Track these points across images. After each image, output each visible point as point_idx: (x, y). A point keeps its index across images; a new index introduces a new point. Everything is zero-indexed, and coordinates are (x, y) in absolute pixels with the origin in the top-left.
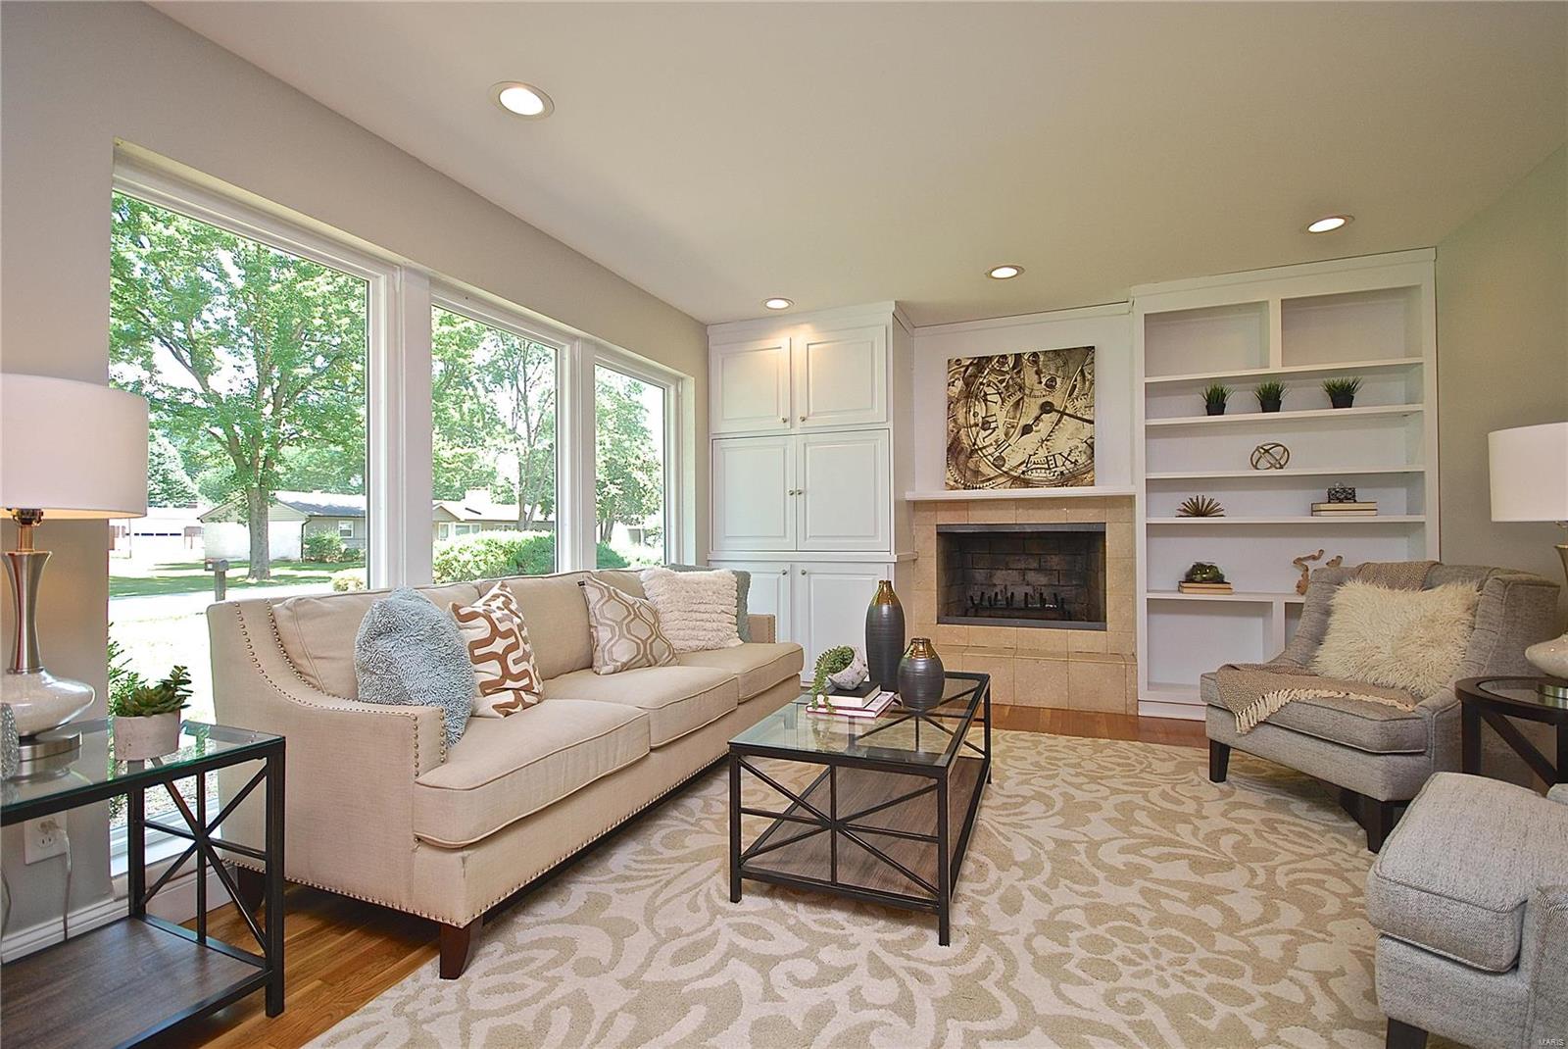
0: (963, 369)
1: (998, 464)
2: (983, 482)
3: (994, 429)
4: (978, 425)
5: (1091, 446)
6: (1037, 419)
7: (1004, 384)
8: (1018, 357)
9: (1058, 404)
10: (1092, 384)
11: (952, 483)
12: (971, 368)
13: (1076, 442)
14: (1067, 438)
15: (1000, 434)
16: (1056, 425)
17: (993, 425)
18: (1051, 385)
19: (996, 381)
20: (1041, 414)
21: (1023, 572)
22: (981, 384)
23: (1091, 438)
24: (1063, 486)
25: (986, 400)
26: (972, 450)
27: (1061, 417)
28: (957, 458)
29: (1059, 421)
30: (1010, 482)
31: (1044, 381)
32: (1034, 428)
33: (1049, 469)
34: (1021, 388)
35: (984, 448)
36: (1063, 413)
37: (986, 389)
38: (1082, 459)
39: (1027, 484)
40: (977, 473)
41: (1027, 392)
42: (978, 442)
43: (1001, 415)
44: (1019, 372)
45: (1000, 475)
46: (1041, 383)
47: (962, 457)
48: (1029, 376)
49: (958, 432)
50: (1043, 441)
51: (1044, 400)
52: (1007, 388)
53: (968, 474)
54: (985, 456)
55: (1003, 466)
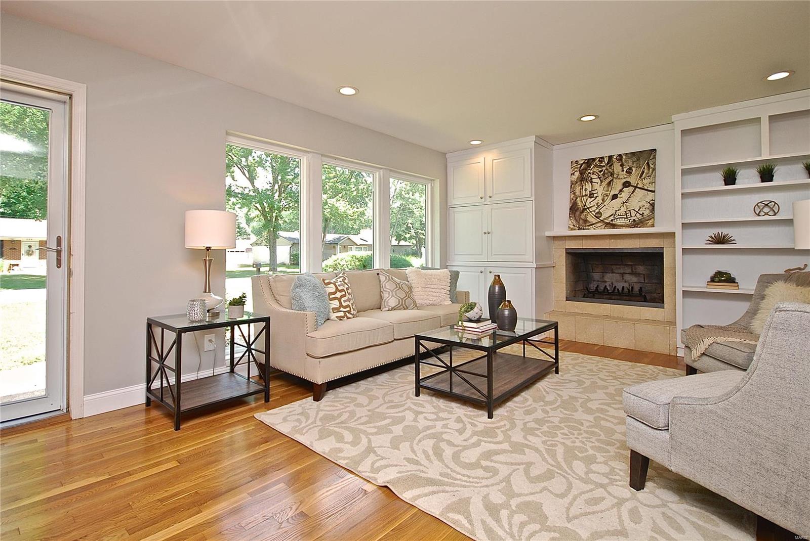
0: (579, 166)
1: (598, 215)
2: (589, 226)
3: (596, 197)
4: (587, 195)
5: (653, 205)
6: (621, 191)
7: (602, 173)
8: (610, 157)
9: (633, 183)
10: (654, 169)
11: (572, 227)
12: (583, 165)
13: (644, 203)
14: (639, 201)
15: (599, 199)
16: (632, 193)
17: (595, 195)
18: (629, 172)
19: (597, 171)
20: (623, 188)
21: (623, 274)
22: (589, 173)
23: (652, 200)
24: (635, 227)
25: (592, 182)
26: (583, 209)
27: (635, 189)
28: (575, 214)
29: (634, 192)
30: (604, 226)
31: (625, 170)
32: (619, 196)
33: (627, 218)
34: (612, 175)
35: (590, 207)
36: (636, 187)
37: (592, 176)
38: (647, 212)
39: (614, 226)
40: (586, 221)
41: (615, 176)
42: (587, 204)
43: (600, 189)
44: (610, 166)
45: (599, 222)
46: (623, 171)
47: (578, 213)
48: (617, 167)
49: (576, 200)
50: (624, 203)
51: (625, 180)
52: (604, 175)
53: (581, 222)
54: (591, 212)
55: (601, 217)
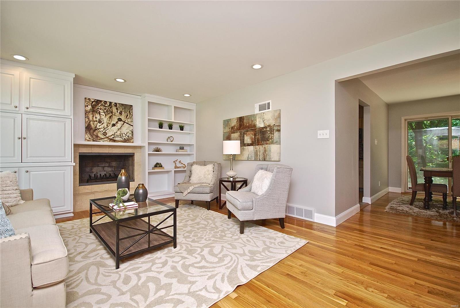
0: (91, 102)
1: (105, 134)
2: (100, 139)
3: (103, 123)
4: (97, 121)
5: (132, 132)
6: (117, 122)
7: (106, 110)
8: (111, 103)
9: (123, 119)
10: (132, 115)
11: (88, 139)
12: (94, 102)
13: (128, 131)
14: (126, 129)
15: (105, 125)
16: (123, 125)
17: (102, 122)
18: (121, 113)
19: (103, 109)
20: (118, 121)
21: (103, 167)
22: (98, 108)
23: (132, 130)
24: (125, 142)
25: (100, 114)
26: (95, 129)
27: (124, 123)
28: (90, 131)
29: (123, 124)
30: (109, 140)
31: (119, 112)
32: (116, 125)
33: (121, 137)
34: (112, 112)
35: (100, 129)
36: (124, 122)
37: (100, 110)
38: (130, 135)
39: (115, 141)
40: (97, 136)
41: (113, 114)
42: (97, 126)
43: (105, 119)
44: (111, 108)
45: (105, 138)
46: (118, 112)
47: (92, 131)
48: (114, 109)
49: (90, 123)
50: (119, 129)
51: (119, 117)
52: (107, 111)
53: (94, 136)
54: (100, 131)
55: (106, 135)
